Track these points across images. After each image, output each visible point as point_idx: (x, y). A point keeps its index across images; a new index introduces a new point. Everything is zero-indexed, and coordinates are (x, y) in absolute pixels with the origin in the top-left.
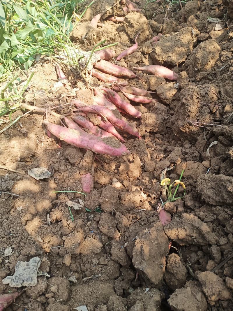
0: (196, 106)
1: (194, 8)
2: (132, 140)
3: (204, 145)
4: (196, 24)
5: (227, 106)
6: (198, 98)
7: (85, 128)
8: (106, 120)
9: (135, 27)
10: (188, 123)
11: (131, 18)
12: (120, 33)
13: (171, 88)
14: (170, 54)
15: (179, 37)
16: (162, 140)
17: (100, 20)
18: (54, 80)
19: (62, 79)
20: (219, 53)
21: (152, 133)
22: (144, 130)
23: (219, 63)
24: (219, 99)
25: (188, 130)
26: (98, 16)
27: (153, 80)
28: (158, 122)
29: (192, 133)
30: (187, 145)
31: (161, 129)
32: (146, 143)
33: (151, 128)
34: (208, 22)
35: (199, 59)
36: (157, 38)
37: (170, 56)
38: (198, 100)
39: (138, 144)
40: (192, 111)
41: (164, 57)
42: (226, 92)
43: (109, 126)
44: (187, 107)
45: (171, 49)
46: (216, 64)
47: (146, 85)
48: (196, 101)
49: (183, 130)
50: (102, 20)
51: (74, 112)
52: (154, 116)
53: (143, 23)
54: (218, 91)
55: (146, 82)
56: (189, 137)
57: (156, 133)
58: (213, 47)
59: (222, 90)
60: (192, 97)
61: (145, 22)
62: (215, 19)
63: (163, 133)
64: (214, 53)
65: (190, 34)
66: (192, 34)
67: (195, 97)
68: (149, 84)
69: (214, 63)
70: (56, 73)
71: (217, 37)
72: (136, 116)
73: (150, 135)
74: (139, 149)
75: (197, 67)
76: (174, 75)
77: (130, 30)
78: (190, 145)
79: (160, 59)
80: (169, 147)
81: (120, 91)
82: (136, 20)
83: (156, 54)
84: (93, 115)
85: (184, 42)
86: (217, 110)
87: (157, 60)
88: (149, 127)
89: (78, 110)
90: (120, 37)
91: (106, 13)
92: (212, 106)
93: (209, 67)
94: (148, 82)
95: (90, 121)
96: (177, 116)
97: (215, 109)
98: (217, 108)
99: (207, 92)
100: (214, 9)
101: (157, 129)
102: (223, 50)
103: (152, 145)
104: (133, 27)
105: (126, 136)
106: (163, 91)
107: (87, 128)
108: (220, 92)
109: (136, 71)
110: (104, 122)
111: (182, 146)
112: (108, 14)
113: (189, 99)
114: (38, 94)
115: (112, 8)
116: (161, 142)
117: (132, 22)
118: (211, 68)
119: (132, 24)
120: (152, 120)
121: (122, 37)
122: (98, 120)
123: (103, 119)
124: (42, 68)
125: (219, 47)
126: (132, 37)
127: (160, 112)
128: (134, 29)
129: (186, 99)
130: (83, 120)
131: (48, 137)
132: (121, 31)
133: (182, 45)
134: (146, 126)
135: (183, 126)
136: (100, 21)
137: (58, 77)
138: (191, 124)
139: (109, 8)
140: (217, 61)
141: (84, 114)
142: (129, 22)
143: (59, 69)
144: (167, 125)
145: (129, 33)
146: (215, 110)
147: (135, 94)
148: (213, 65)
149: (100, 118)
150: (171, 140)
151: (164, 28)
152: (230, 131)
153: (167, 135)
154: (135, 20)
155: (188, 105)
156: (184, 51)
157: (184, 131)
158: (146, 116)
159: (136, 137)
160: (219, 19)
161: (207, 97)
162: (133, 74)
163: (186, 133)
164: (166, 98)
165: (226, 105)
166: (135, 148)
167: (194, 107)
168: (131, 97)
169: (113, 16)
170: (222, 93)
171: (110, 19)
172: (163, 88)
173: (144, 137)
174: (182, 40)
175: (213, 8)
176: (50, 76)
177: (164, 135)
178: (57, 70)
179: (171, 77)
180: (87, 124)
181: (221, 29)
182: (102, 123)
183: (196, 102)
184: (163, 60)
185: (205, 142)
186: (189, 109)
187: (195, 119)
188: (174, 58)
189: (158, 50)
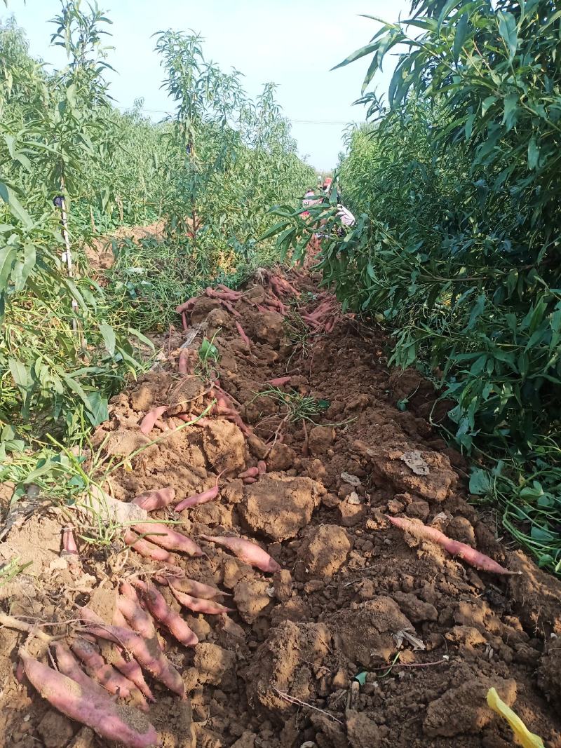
0: (290, 663)
1: (326, 440)
2: (170, 699)
3: (294, 739)
4: (322, 476)
5: (339, 673)
6: (295, 649)
7: (87, 668)
8: (131, 656)
9: (221, 447)
10: (273, 691)
11: (218, 431)
12: (192, 446)
13: (259, 596)
14: (271, 520)
15: (291, 491)
16: (225, 705)
17: (163, 416)
18: (53, 551)
19: (69, 552)
20: (347, 551)
21: (209, 688)
22: (195, 679)
23: (344, 570)
24: (329, 653)
25: (271, 704)
26: (161, 410)
27: (232, 570)
28: (225, 668)
29: (276, 710)
30: (266, 733)
31: (228, 681)
32: (193, 707)
33: (210, 677)
34: (342, 479)
35: (313, 555)
36: (255, 471)
37: (270, 524)
38: (295, 652)
39: (178, 713)
40: (282, 671)
41: (259, 520)
42: (342, 644)
43: (133, 668)
44: (275, 660)
45: (273, 509)
46: (340, 569)
47: (218, 573)
48: (293, 653)
49: (264, 701)
50: (166, 416)
51: (76, 631)
52: (219, 652)
53: (235, 444)
54: (330, 638)
55: (219, 568)
56: (272, 715)
57: (216, 688)
58: (338, 540)
59: (336, 639)
60: (285, 644)
61: (239, 443)
62: (353, 478)
63: (229, 690)
64: (340, 551)
65: (309, 491)
66: (313, 493)
67: (290, 645)
68: (223, 574)
69: (337, 567)
70: (60, 537)
71: (351, 515)
72: (186, 642)
73: (204, 690)
74: (178, 725)
75: (308, 567)
76: (272, 565)
77: (210, 449)
78: (271, 733)
79: (252, 521)
80: (234, 725)
81: (168, 585)
82: (225, 436)
83: (247, 511)
84: (110, 643)
85: (297, 504)
86: (324, 675)
87: (246, 521)
88: (205, 675)
89: (84, 629)
90: (190, 454)
91: (176, 408)
92: (317, 665)
93: (329, 571)
94: (221, 567)
95: (100, 654)
96: (258, 670)
97: (322, 671)
98: (325, 672)
99: (312, 639)
100: (353, 459)
101: (220, 681)
102: (354, 548)
103: (204, 715)
104: (218, 446)
105: (160, 689)
106: (245, 599)
107: (90, 667)
108: (332, 640)
109: (205, 542)
110: (125, 660)
111: (257, 731)
112: (179, 410)
113: (281, 646)
114: (19, 585)
115: (189, 403)
116: (222, 708)
117: (218, 437)
118: (331, 574)
119: (217, 441)
120: (214, 662)
121: (194, 456)
122: (115, 656)
123: (124, 655)
124: (38, 525)
125: (348, 543)
126: (212, 461)
127: (231, 641)
128: (219, 450)
129: (277, 645)
130: (89, 651)
131: (16, 681)
132: (194, 443)
133: (294, 509)
134: (201, 670)
135: (264, 695)
136: (161, 418)
137: (62, 546)
138: (277, 695)
139: (183, 402)
140: (343, 564)
141: (93, 639)
142: (213, 436)
143: (68, 534)
144: (239, 673)
145: (209, 453)
146: (321, 675)
147: (194, 594)
148: (336, 571)
149: (121, 650)
150: (241, 708)
151: (271, 456)
152: (332, 731)
153: (235, 696)
154: (223, 436)
155: (277, 658)
156: (296, 520)
157: (265, 703)
158: (203, 650)
159: (178, 695)
160: (358, 480)
161: (310, 649)
162: (199, 550)
163: (267, 707)
164: (247, 613)
165: (338, 671)
166: (172, 720)
167: (286, 665)
168: (186, 600)
169: (187, 413)
170: (336, 645)
171: (181, 416)
172: (247, 592)
173: (192, 694)
174: (295, 499)
175: (353, 456)
176: (48, 543)
177: (231, 695)
178: (65, 534)
179: (265, 567)
180: (93, 658)
181: (358, 503)
182: (122, 660)
183: (291, 654)
184: (258, 525)
185: (296, 735)
186: (278, 665)
187: (286, 686)
188: (277, 528)
189: (252, 503)
